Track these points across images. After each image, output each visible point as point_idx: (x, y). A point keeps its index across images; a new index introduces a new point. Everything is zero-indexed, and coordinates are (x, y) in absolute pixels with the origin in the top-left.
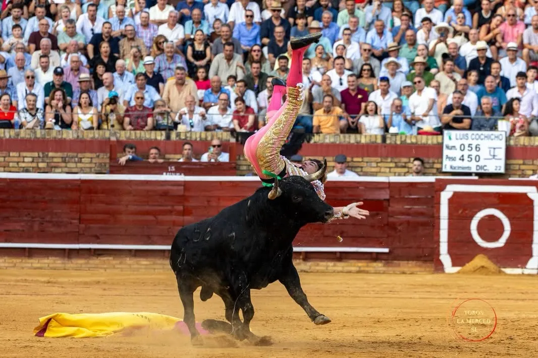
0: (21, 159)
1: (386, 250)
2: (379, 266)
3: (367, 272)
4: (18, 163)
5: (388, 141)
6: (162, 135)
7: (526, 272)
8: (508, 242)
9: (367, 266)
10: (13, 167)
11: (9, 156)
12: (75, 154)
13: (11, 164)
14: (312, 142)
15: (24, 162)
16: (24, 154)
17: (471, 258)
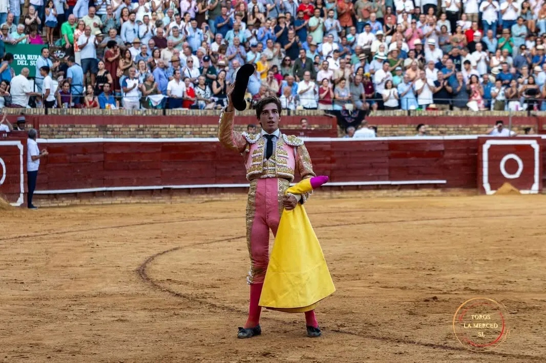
0: (209, 129)
1: (444, 182)
2: (438, 191)
3: (432, 196)
4: (207, 131)
5: (411, 115)
6: (285, 112)
7: (532, 192)
8: (522, 174)
9: (432, 192)
10: (204, 135)
11: (202, 127)
12: (239, 126)
13: (203, 133)
14: (370, 115)
15: (210, 131)
16: (210, 126)
17: (501, 185)
